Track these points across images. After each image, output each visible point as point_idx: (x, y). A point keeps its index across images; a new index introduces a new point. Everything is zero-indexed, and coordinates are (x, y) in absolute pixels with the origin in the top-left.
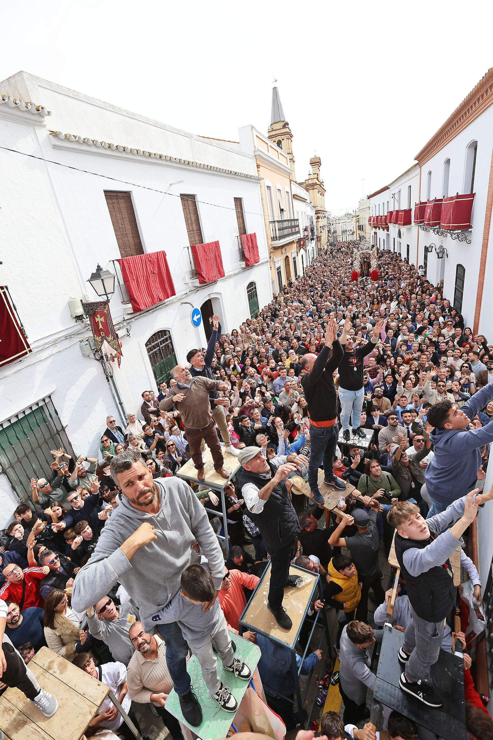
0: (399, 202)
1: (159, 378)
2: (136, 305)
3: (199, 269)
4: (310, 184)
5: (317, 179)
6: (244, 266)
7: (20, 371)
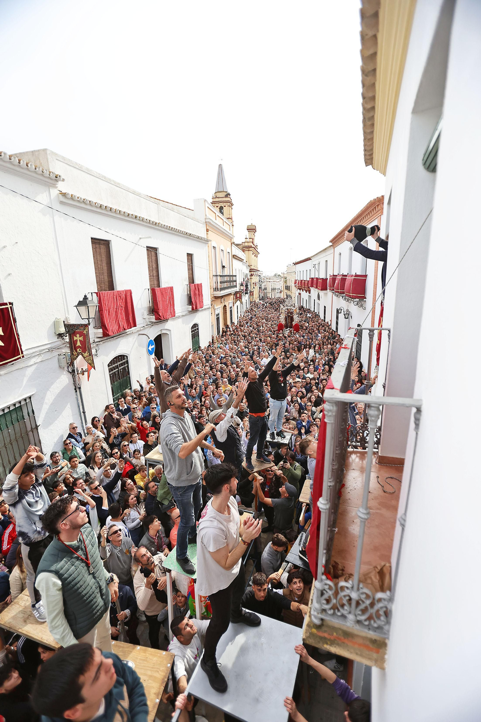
0: (319, 271)
1: (115, 395)
2: (106, 331)
3: (156, 307)
4: (246, 246)
5: (253, 242)
6: (190, 309)
7: (11, 373)
